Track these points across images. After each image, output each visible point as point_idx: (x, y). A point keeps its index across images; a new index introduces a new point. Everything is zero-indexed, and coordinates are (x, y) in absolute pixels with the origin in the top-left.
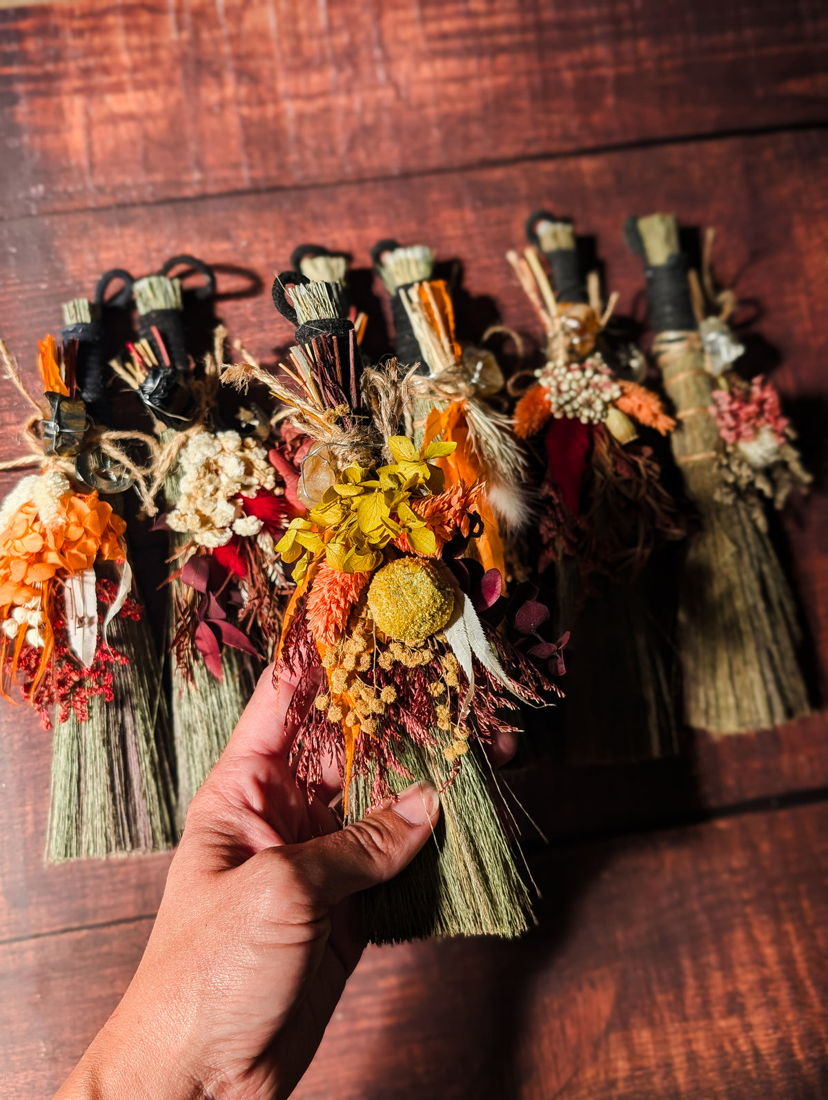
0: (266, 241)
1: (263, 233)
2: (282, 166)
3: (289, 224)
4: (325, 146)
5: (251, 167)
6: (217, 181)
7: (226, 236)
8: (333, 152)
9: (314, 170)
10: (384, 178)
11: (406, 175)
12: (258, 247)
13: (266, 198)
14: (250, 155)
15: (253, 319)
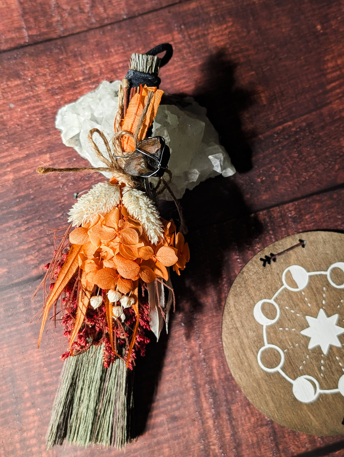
0: (44, 75)
1: (42, 71)
2: (49, 25)
3: (58, 61)
4: (76, 8)
5: (29, 29)
6: (7, 41)
7: (18, 76)
8: (82, 11)
9: (71, 25)
10: (118, 22)
11: (131, 17)
12: (39, 80)
13: (41, 47)
14: (26, 21)
15: (42, 128)
